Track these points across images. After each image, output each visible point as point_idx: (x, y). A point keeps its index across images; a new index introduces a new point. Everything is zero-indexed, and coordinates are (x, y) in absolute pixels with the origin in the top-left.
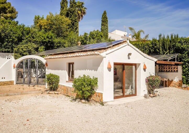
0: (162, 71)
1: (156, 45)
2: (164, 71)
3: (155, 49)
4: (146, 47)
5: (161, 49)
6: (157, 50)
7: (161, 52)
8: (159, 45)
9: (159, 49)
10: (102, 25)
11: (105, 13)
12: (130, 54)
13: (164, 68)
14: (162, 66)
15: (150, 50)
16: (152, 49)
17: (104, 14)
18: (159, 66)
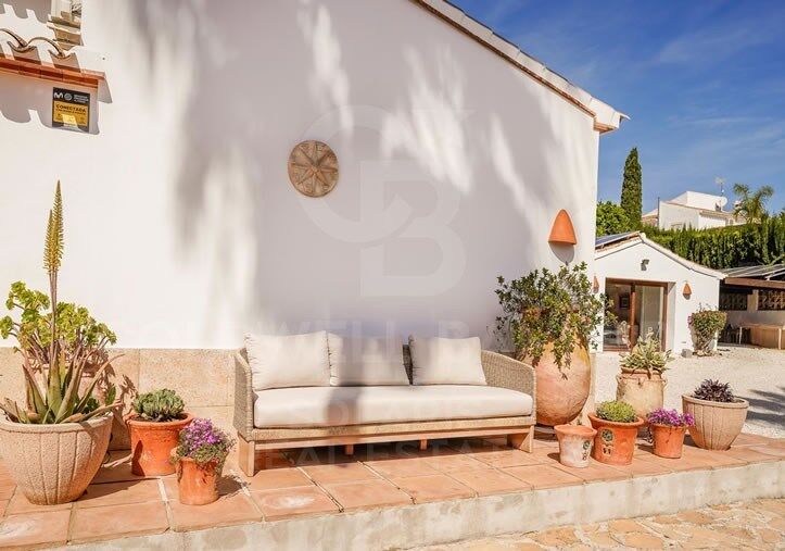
0: (767, 308)
1: (752, 239)
2: (771, 308)
3: (751, 251)
4: (730, 245)
5: (765, 250)
6: (756, 252)
7: (766, 258)
8: (761, 240)
9: (760, 251)
10: (624, 186)
11: (634, 154)
12: (645, 262)
13: (773, 300)
14: (767, 294)
15: (738, 253)
16: (743, 250)
17: (631, 157)
18: (760, 294)
